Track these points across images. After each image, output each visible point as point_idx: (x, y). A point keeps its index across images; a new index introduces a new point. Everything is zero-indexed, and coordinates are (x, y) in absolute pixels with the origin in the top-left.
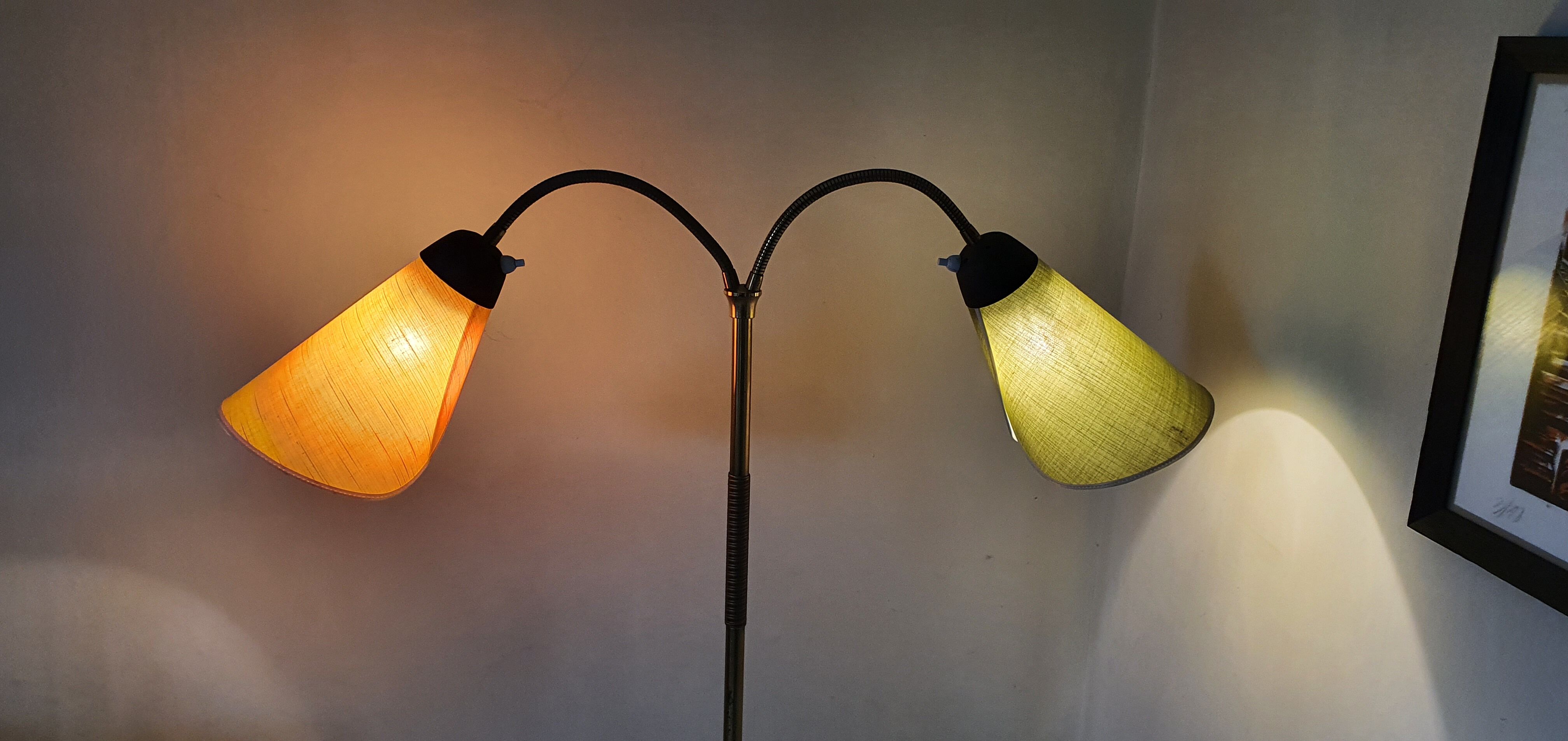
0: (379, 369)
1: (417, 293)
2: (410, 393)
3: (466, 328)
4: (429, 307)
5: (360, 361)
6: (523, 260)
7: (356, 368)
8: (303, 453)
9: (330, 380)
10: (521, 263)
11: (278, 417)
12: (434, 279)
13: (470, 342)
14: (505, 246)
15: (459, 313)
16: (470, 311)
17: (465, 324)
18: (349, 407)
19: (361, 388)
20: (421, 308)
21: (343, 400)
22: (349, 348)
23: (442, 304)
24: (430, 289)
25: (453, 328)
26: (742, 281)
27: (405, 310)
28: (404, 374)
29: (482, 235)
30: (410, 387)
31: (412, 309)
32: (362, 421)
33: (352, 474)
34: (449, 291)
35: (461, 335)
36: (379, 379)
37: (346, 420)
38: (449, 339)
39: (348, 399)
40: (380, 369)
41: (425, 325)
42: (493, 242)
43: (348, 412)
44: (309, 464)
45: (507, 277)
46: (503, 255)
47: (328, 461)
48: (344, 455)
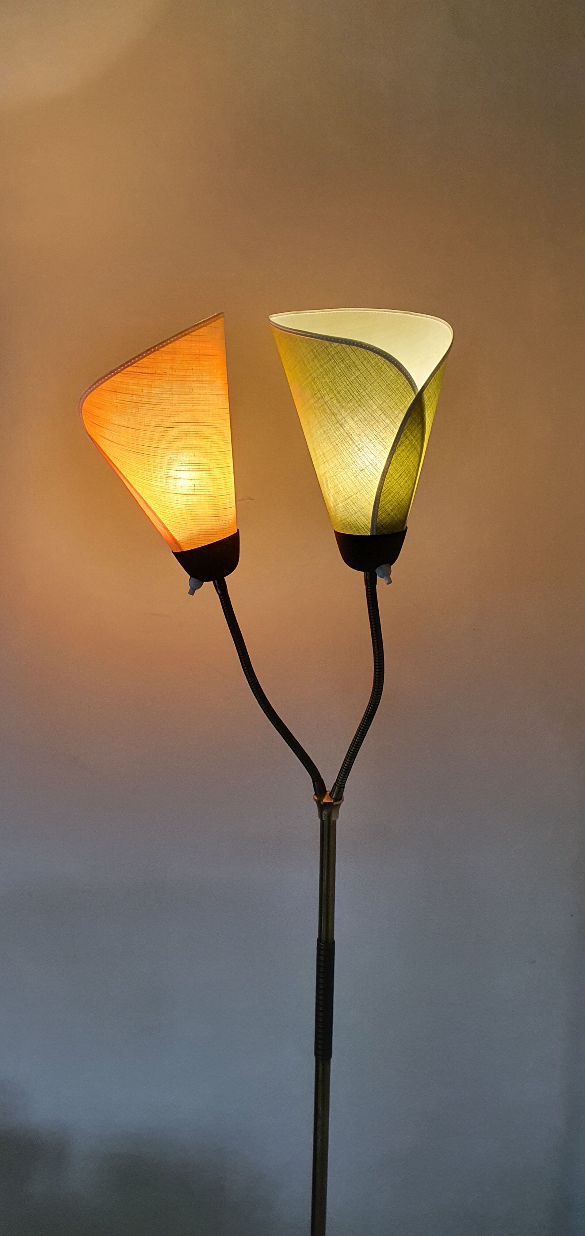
0: (182, 463)
1: (216, 521)
3: (171, 533)
4: (202, 523)
5: (195, 454)
6: (193, 595)
7: (192, 448)
8: (155, 372)
9: (196, 424)
10: (192, 592)
11: (192, 369)
12: (218, 537)
13: (160, 526)
14: (209, 586)
15: (185, 538)
16: (181, 544)
17: (174, 535)
18: (168, 426)
19: (176, 443)
20: (204, 517)
23: (198, 532)
24: (213, 530)
25: (177, 528)
27: (210, 506)
28: (167, 477)
29: (225, 578)
30: (155, 474)
31: (208, 511)
32: (153, 428)
33: (117, 393)
34: (203, 542)
35: (169, 528)
36: (174, 459)
37: (160, 418)
38: (171, 520)
39: (174, 430)
41: (191, 512)
42: (216, 582)
43: (165, 423)
44: (144, 371)
45: (190, 576)
46: (204, 583)
47: (138, 385)
48: (134, 398)
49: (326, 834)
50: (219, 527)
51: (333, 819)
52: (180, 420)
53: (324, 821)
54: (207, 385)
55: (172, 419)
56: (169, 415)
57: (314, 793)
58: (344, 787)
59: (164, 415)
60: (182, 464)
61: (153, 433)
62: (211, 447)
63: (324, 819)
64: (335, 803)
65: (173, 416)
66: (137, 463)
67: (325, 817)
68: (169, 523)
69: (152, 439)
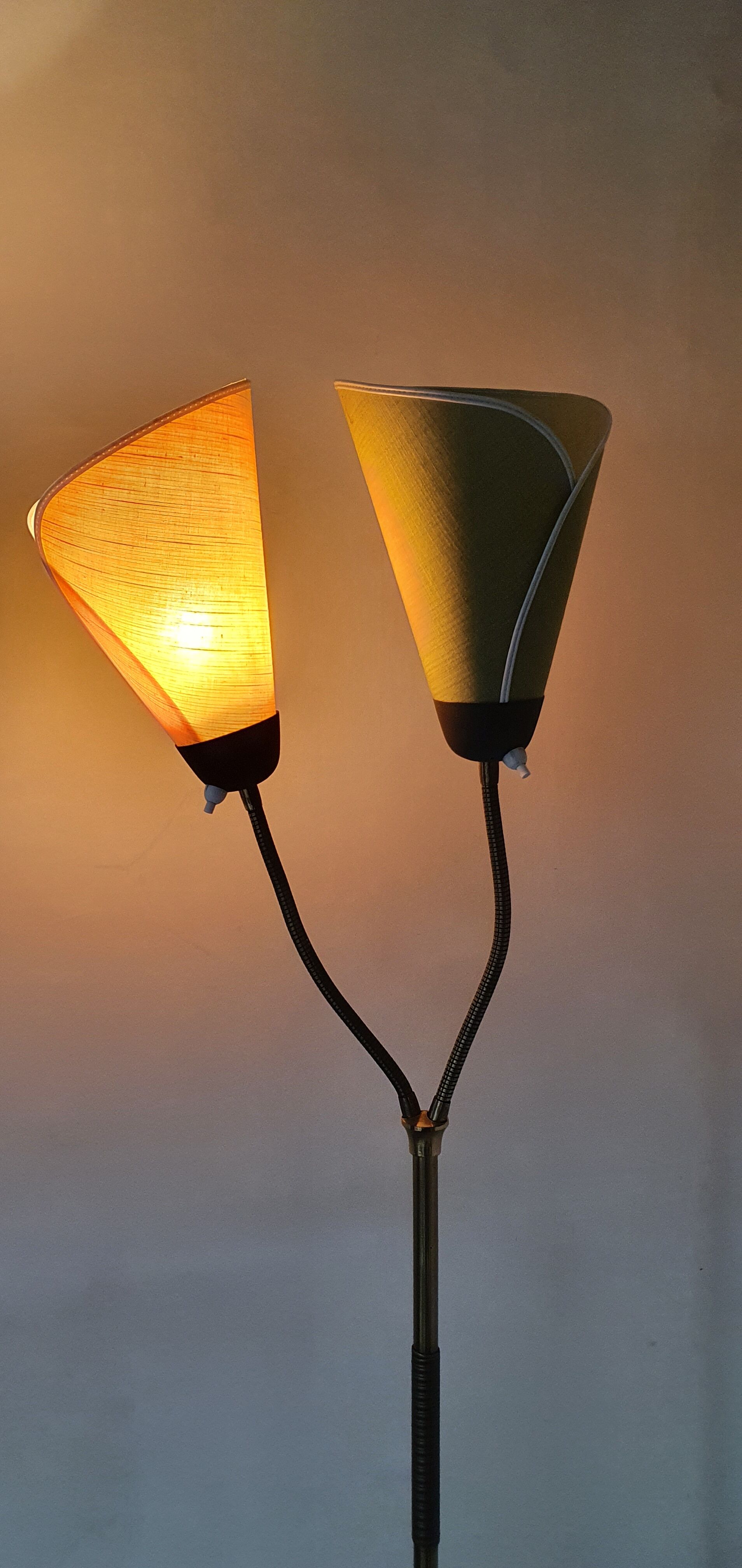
1: (251, 692)
2: (152, 613)
3: (182, 714)
4: (231, 696)
5: (223, 587)
6: (212, 813)
8: (166, 455)
10: (210, 809)
11: (219, 455)
12: (255, 719)
13: (161, 705)
14: (234, 798)
16: (198, 731)
17: (187, 717)
18: (183, 541)
19: (195, 568)
20: (235, 686)
21: (195, 540)
22: (242, 583)
23: (226, 711)
24: (248, 708)
25: (192, 704)
27: (243, 669)
29: (258, 785)
31: (240, 676)
32: (159, 544)
33: (105, 488)
34: (234, 726)
35: (178, 705)
36: (192, 594)
37: (172, 527)
38: (183, 691)
39: (192, 547)
40: (201, 602)
41: (216, 679)
42: (245, 791)
43: (179, 537)
44: (149, 452)
45: (204, 787)
46: (228, 793)
47: (138, 474)
48: (132, 497)
49: (422, 1178)
50: (257, 703)
51: (434, 1154)
52: (201, 532)
53: (419, 1157)
54: (238, 482)
55: (190, 531)
56: (185, 524)
57: (402, 1115)
58: (449, 1102)
59: (178, 524)
60: (204, 602)
61: (159, 552)
62: (244, 577)
63: (419, 1155)
64: (437, 1129)
65: (191, 525)
66: (132, 601)
67: (421, 1151)
68: (179, 698)
69: (159, 561)
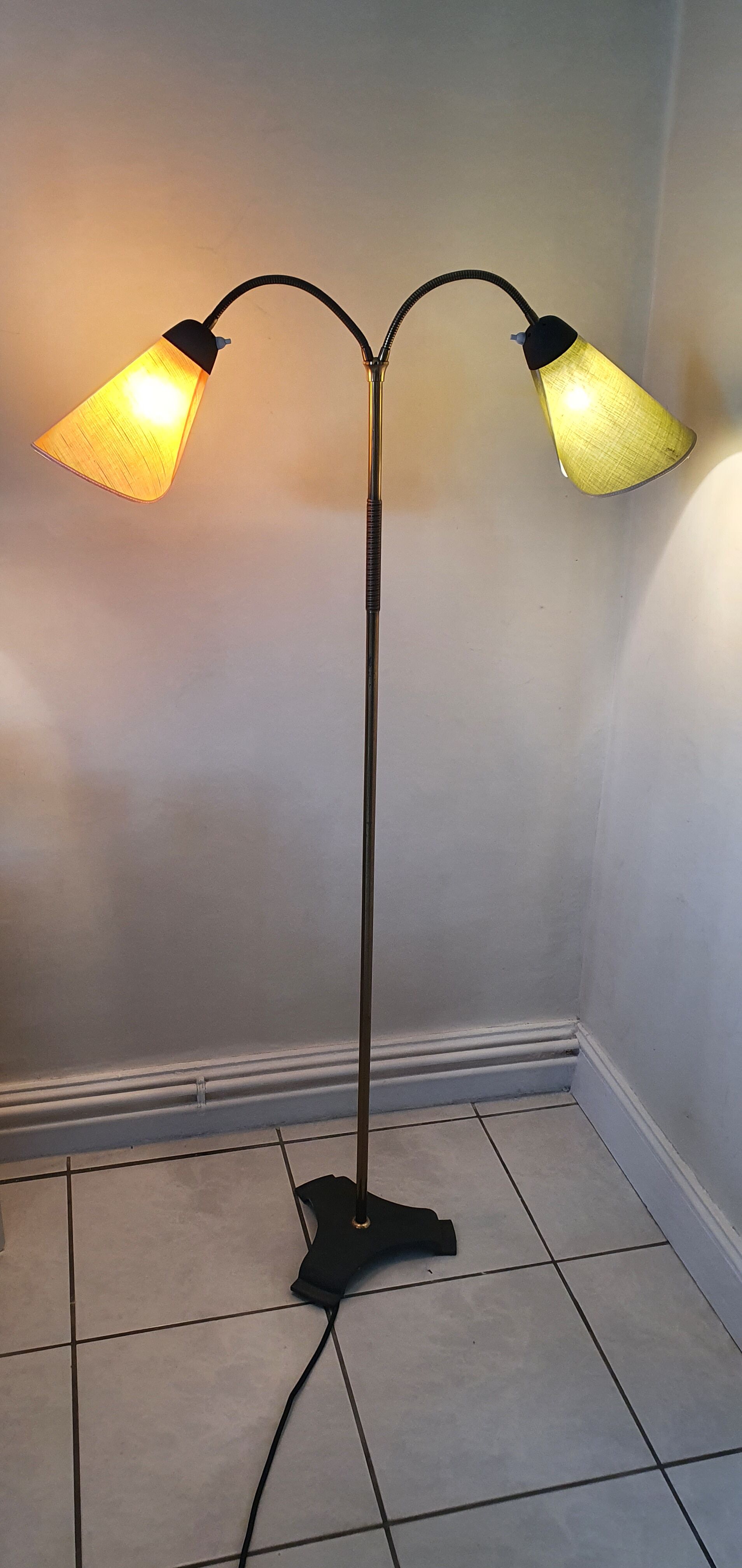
3: (196, 385)
6: (230, 339)
7: (128, 411)
8: (98, 468)
9: (112, 419)
10: (229, 341)
11: (80, 444)
13: (197, 398)
14: (217, 331)
15: (193, 374)
16: (198, 374)
17: (195, 382)
18: (126, 437)
20: (167, 369)
21: (122, 433)
23: (182, 368)
25: (188, 385)
26: (375, 355)
29: (202, 323)
31: (162, 372)
32: (135, 447)
33: (130, 483)
34: (186, 359)
35: (193, 390)
37: (124, 446)
39: (125, 432)
42: (210, 328)
43: (126, 441)
44: (103, 476)
45: (219, 351)
46: (216, 336)
47: (115, 474)
48: (124, 470)
52: (116, 432)
54: (83, 428)
55: (120, 437)
56: (119, 441)
59: (121, 445)
61: (138, 445)
65: (117, 439)
68: (190, 392)
69: (141, 442)
